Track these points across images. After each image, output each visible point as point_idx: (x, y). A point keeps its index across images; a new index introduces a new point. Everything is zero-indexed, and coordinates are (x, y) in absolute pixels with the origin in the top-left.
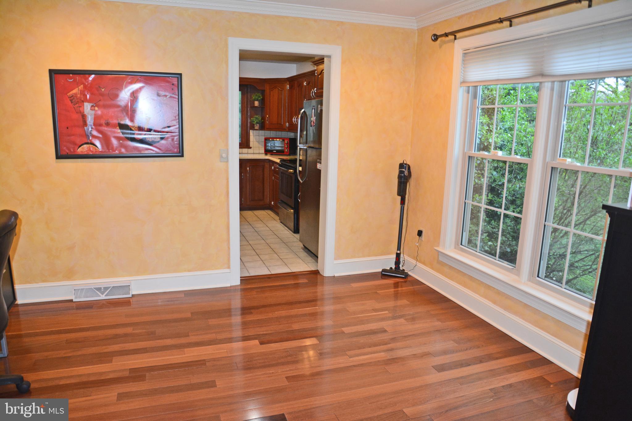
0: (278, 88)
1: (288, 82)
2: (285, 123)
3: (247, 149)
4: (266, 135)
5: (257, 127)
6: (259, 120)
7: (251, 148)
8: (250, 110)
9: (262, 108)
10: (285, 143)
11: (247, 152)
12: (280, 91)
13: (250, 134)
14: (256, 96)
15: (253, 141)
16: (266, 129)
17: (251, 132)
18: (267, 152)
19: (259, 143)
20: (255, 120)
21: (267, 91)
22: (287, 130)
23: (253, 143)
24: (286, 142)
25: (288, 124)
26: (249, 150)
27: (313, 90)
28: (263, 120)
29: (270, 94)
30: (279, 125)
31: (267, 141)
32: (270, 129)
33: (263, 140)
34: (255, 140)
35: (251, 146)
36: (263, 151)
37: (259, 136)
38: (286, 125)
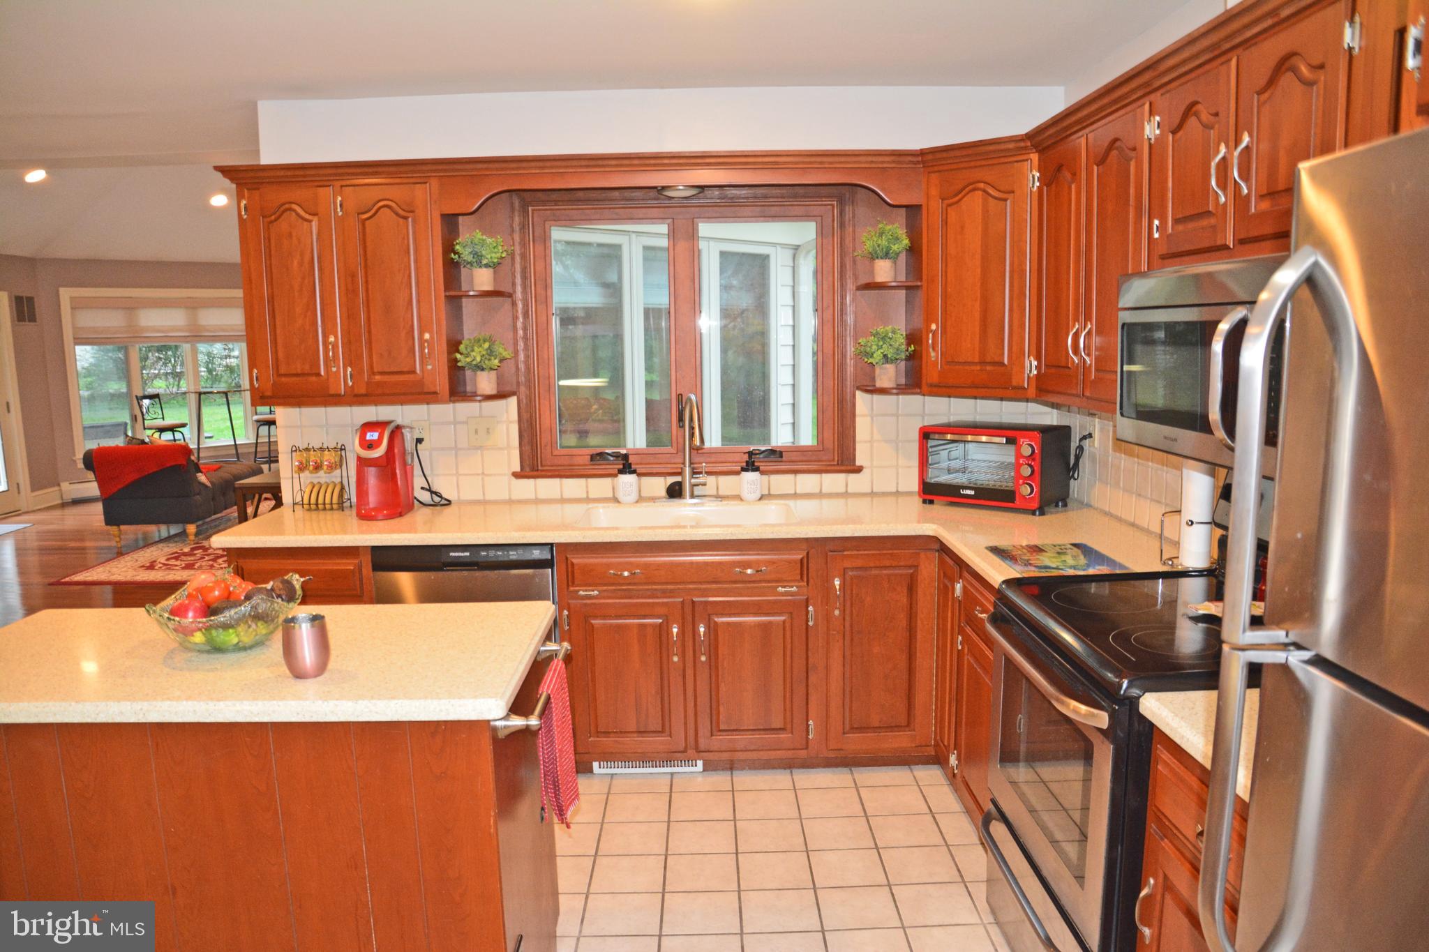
0: (984, 191)
1: (1035, 157)
2: (1017, 357)
3: (842, 476)
4: (927, 412)
5: (887, 376)
6: (896, 345)
7: (859, 470)
8: (853, 300)
9: (908, 288)
10: (1019, 455)
11: (842, 490)
12: (991, 201)
13: (858, 411)
14: (881, 234)
15: (871, 441)
16: (924, 387)
17: (863, 401)
18: (931, 492)
19: (897, 450)
20: (874, 347)
21: (935, 207)
22: (1032, 392)
23: (872, 446)
24: (1026, 451)
25: (1035, 363)
26: (852, 477)
27: (1223, 150)
28: (913, 347)
29: (945, 222)
30: (989, 368)
31: (931, 443)
32: (945, 388)
33: (915, 436)
34: (877, 436)
35: (858, 463)
36: (914, 485)
37: (897, 416)
38: (1023, 367)
